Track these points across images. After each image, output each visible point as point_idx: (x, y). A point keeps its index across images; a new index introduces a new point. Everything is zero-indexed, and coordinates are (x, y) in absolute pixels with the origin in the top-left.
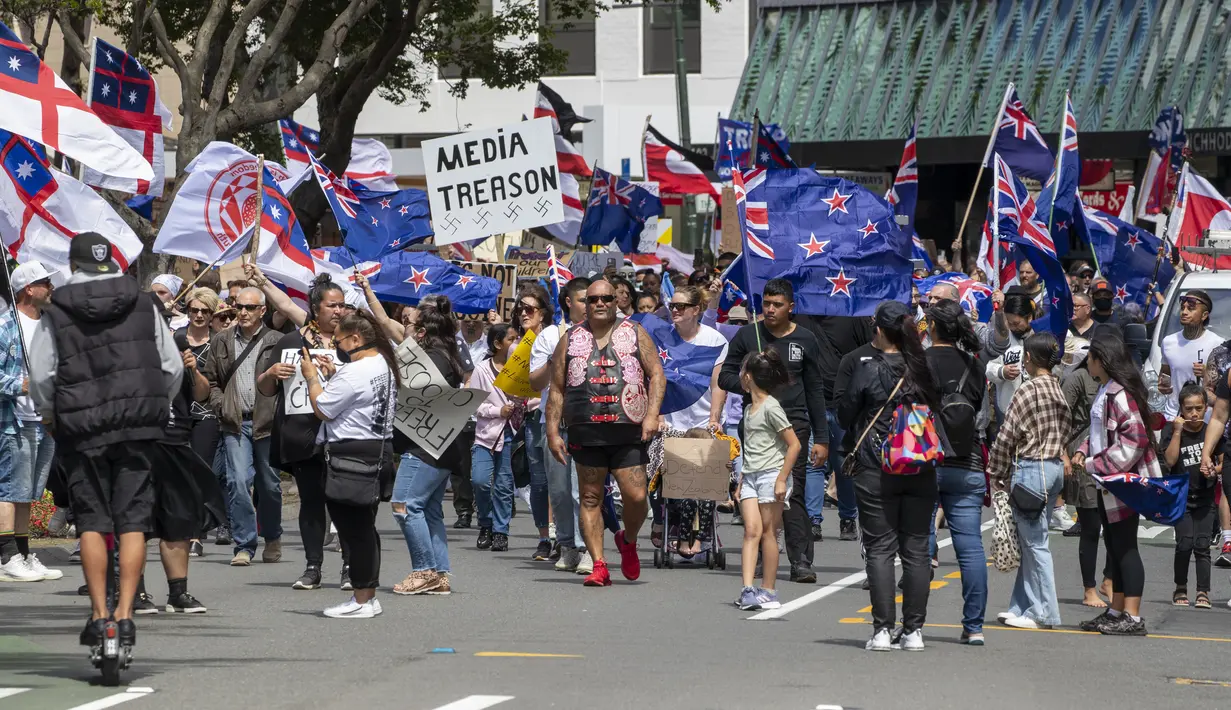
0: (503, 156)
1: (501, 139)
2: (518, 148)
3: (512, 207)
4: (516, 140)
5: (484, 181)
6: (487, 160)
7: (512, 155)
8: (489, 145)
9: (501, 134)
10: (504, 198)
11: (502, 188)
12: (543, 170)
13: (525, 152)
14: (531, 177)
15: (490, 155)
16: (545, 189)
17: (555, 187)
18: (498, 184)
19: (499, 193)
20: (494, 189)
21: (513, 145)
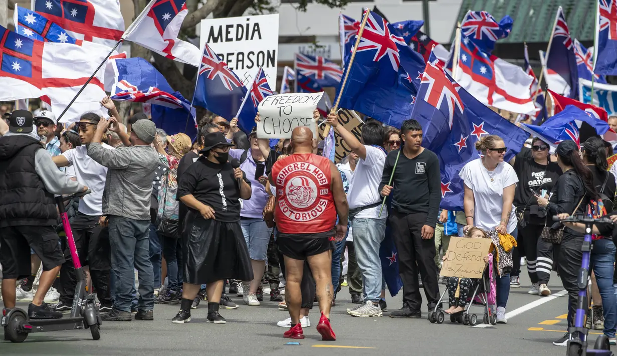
0: (247, 39)
1: (248, 25)
2: (256, 33)
3: (246, 76)
4: (256, 28)
5: (233, 54)
6: (238, 39)
7: (252, 39)
8: (240, 29)
9: (248, 22)
10: (243, 68)
11: (243, 61)
12: (268, 51)
13: (260, 38)
14: (261, 55)
15: (239, 37)
16: (268, 66)
17: (273, 66)
18: (240, 57)
19: (240, 64)
20: (238, 61)
21: (254, 31)
